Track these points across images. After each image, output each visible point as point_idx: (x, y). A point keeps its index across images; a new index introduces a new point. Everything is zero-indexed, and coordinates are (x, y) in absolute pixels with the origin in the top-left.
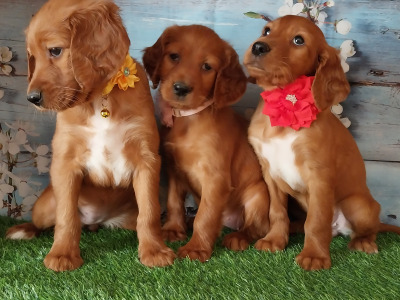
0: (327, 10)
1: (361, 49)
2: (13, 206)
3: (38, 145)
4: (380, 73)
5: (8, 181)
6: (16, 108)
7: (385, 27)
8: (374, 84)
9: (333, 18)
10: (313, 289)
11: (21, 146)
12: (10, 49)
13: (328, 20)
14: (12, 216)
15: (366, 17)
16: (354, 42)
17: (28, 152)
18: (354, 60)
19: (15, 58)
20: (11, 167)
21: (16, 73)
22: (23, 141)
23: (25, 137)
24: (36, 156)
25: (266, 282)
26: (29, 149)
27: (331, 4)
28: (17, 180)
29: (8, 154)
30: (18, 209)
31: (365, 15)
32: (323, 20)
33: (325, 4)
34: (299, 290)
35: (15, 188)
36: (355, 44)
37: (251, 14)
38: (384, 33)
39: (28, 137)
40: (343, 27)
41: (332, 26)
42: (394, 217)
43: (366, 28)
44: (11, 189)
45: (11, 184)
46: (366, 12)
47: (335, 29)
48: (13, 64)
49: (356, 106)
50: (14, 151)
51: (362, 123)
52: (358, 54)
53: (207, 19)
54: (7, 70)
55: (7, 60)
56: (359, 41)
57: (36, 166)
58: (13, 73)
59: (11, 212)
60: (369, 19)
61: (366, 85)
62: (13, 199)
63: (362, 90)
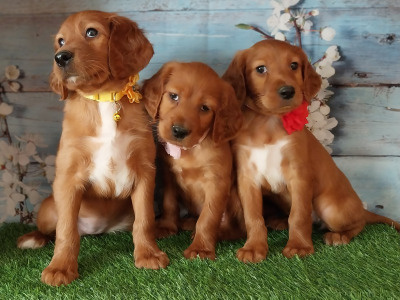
0: (312, 19)
1: (345, 53)
2: (25, 214)
3: (46, 155)
4: (364, 75)
5: (19, 190)
6: (25, 122)
7: (366, 32)
8: (358, 86)
9: (318, 27)
10: (317, 283)
11: (31, 158)
12: (17, 67)
13: (313, 28)
14: (24, 222)
15: (348, 24)
16: (339, 48)
17: (37, 163)
18: (339, 64)
19: (22, 76)
20: (21, 177)
21: (24, 89)
22: (33, 152)
23: (34, 148)
24: (45, 166)
25: (274, 278)
26: (38, 159)
27: (316, 13)
28: (27, 189)
29: (18, 165)
30: (30, 216)
31: (347, 22)
32: (309, 28)
33: (310, 13)
34: (304, 285)
35: (26, 197)
36: (339, 49)
37: (242, 26)
38: (366, 37)
39: (38, 148)
40: (328, 34)
41: (317, 33)
42: (382, 207)
43: (349, 34)
44: (22, 198)
45: (22, 193)
46: (348, 19)
47: (320, 36)
48: (21, 81)
49: (342, 106)
50: (24, 162)
51: (348, 121)
52: (343, 58)
53: (200, 32)
54: (15, 87)
55: (15, 78)
56: (343, 46)
57: (45, 175)
58: (21, 90)
59: (23, 219)
60: (352, 25)
61: (350, 86)
62: (24, 207)
63: (347, 91)
